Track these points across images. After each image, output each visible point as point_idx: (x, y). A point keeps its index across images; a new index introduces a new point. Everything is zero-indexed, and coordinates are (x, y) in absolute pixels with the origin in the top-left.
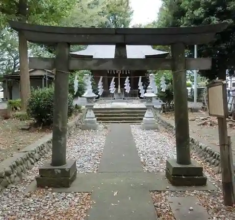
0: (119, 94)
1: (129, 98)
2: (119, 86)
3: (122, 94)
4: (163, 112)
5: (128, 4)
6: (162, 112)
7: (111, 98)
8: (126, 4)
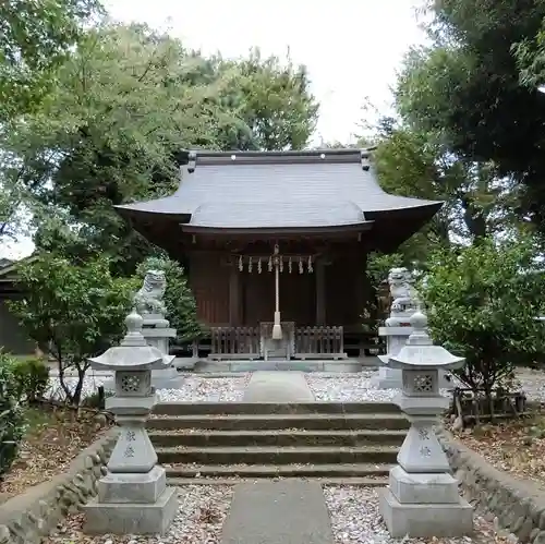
0: (278, 341)
1: (310, 355)
2: (277, 315)
3: (288, 339)
4: (466, 424)
5: (303, 87)
6: (458, 422)
7: (251, 355)
8: (297, 87)
